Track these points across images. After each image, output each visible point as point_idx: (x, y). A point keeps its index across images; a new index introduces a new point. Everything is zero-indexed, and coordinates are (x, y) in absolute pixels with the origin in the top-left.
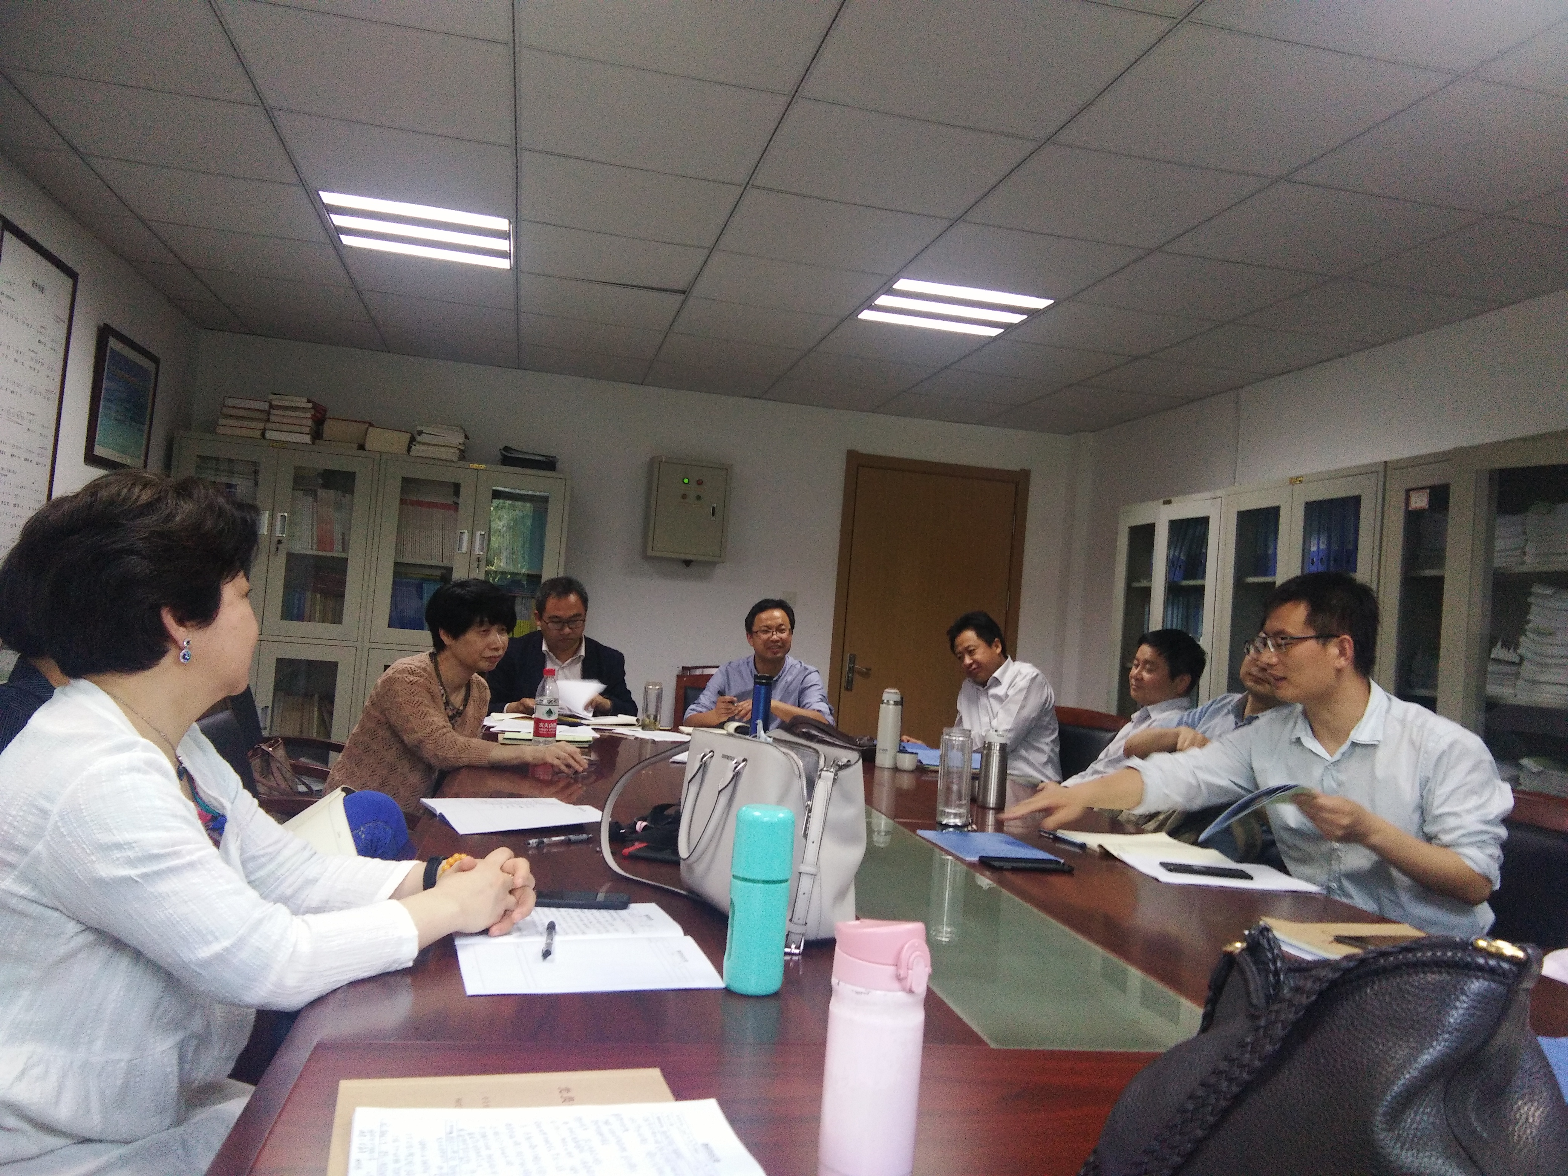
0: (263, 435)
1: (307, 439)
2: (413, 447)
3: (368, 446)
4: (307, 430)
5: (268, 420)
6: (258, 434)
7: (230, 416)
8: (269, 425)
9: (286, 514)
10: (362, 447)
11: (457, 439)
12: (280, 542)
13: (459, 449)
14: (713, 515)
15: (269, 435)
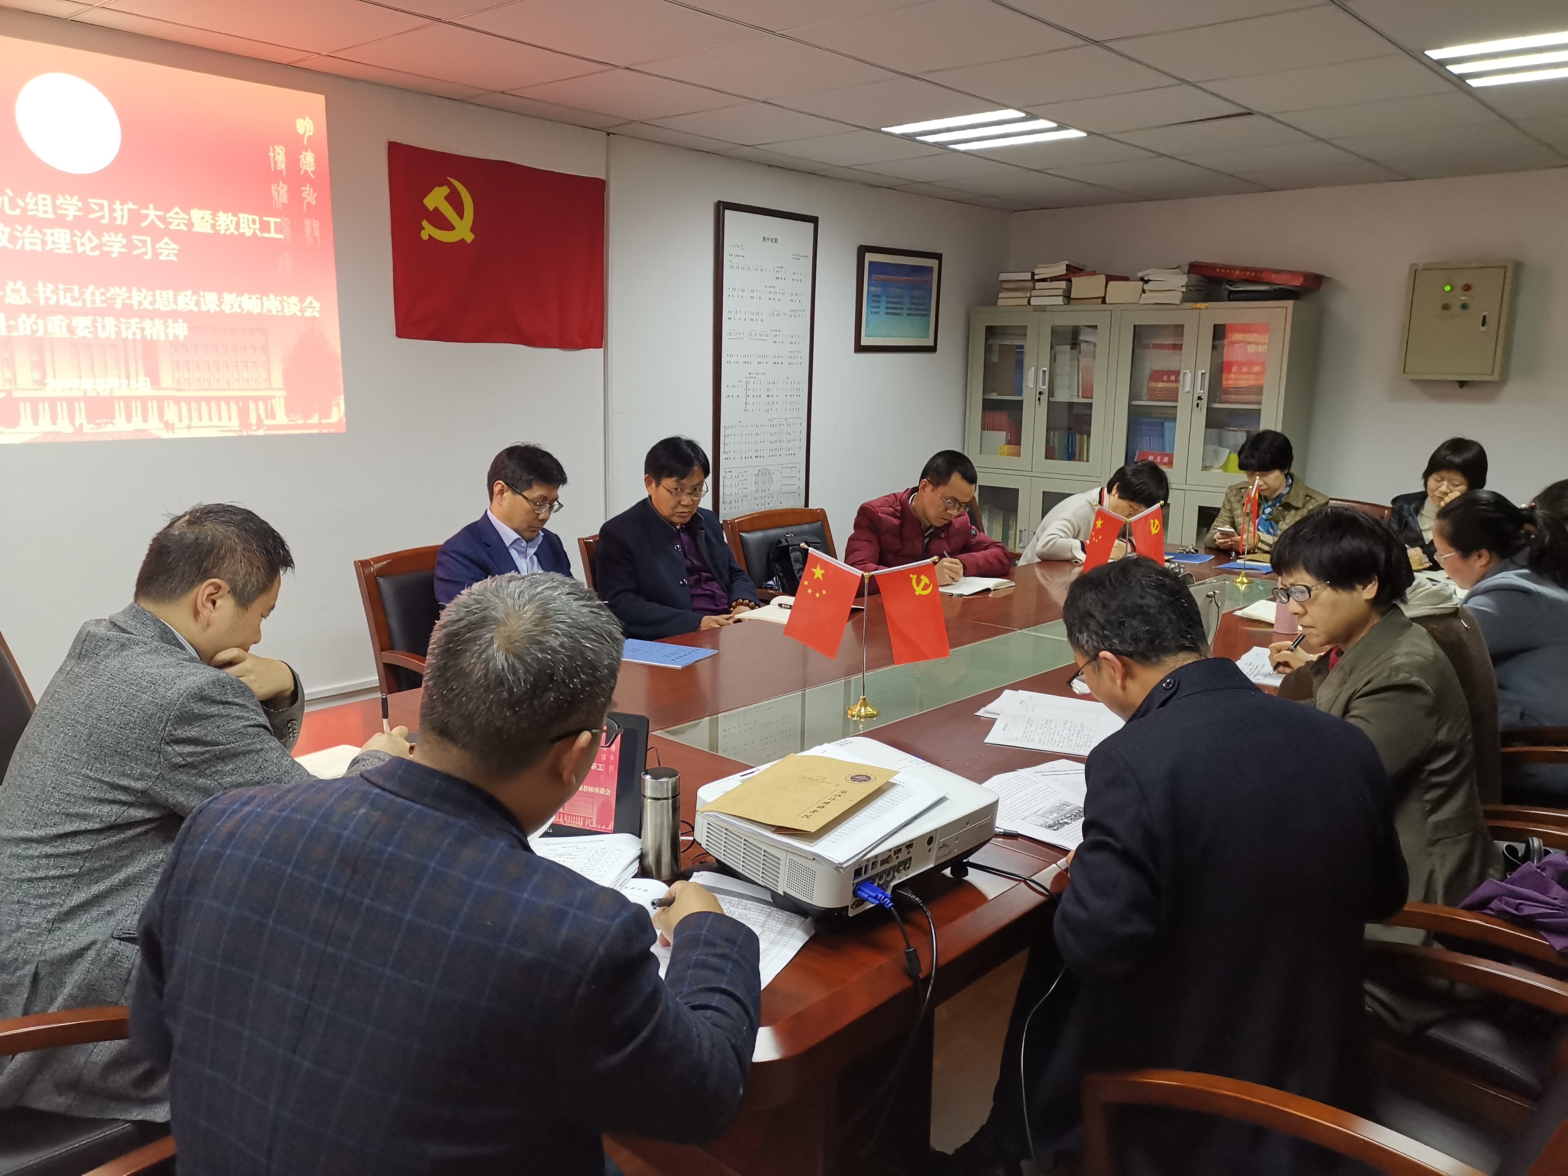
0: (1029, 302)
1: (1060, 301)
2: (1143, 295)
3: (1107, 302)
4: (1061, 292)
5: (1034, 289)
6: (1025, 302)
7: (1008, 290)
8: (1034, 293)
9: (1045, 369)
10: (1104, 302)
11: (1179, 281)
12: (1040, 393)
13: (1182, 292)
14: (1484, 324)
15: (1033, 301)
